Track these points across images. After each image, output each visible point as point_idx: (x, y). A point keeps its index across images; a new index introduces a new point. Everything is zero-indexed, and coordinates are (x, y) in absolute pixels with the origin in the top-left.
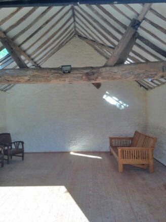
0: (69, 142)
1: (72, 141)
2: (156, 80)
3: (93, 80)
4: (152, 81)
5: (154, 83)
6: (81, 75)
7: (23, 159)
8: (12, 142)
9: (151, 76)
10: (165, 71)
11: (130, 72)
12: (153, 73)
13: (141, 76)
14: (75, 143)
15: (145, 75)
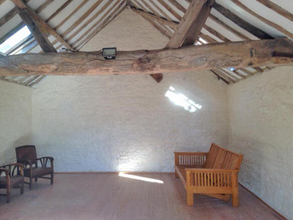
0: (117, 159)
1: (121, 158)
2: (241, 69)
4: (234, 71)
5: (237, 73)
6: (131, 62)
7: (52, 182)
9: (233, 63)
10: (254, 55)
11: (203, 57)
12: (236, 59)
13: (219, 63)
14: (126, 159)
15: (224, 62)
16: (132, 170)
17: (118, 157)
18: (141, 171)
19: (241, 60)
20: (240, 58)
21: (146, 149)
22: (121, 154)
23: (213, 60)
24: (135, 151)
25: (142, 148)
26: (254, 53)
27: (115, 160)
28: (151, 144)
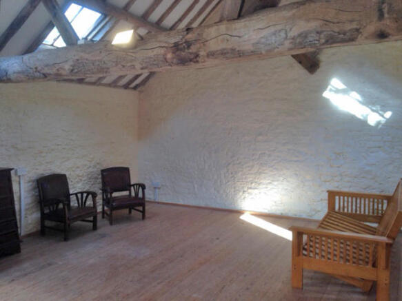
0: (244, 192)
1: (250, 191)
3: (191, 61)
6: (163, 51)
7: (144, 217)
8: (132, 183)
9: (342, 36)
10: (386, 16)
11: (280, 31)
12: (348, 27)
13: (311, 39)
14: (256, 194)
15: (322, 36)
16: (266, 211)
17: (246, 189)
18: (278, 213)
19: (357, 30)
20: (354, 26)
21: (288, 181)
22: (250, 186)
23: (300, 35)
24: (270, 183)
25: (282, 179)
26: (385, 10)
27: (241, 194)
28: (296, 175)
